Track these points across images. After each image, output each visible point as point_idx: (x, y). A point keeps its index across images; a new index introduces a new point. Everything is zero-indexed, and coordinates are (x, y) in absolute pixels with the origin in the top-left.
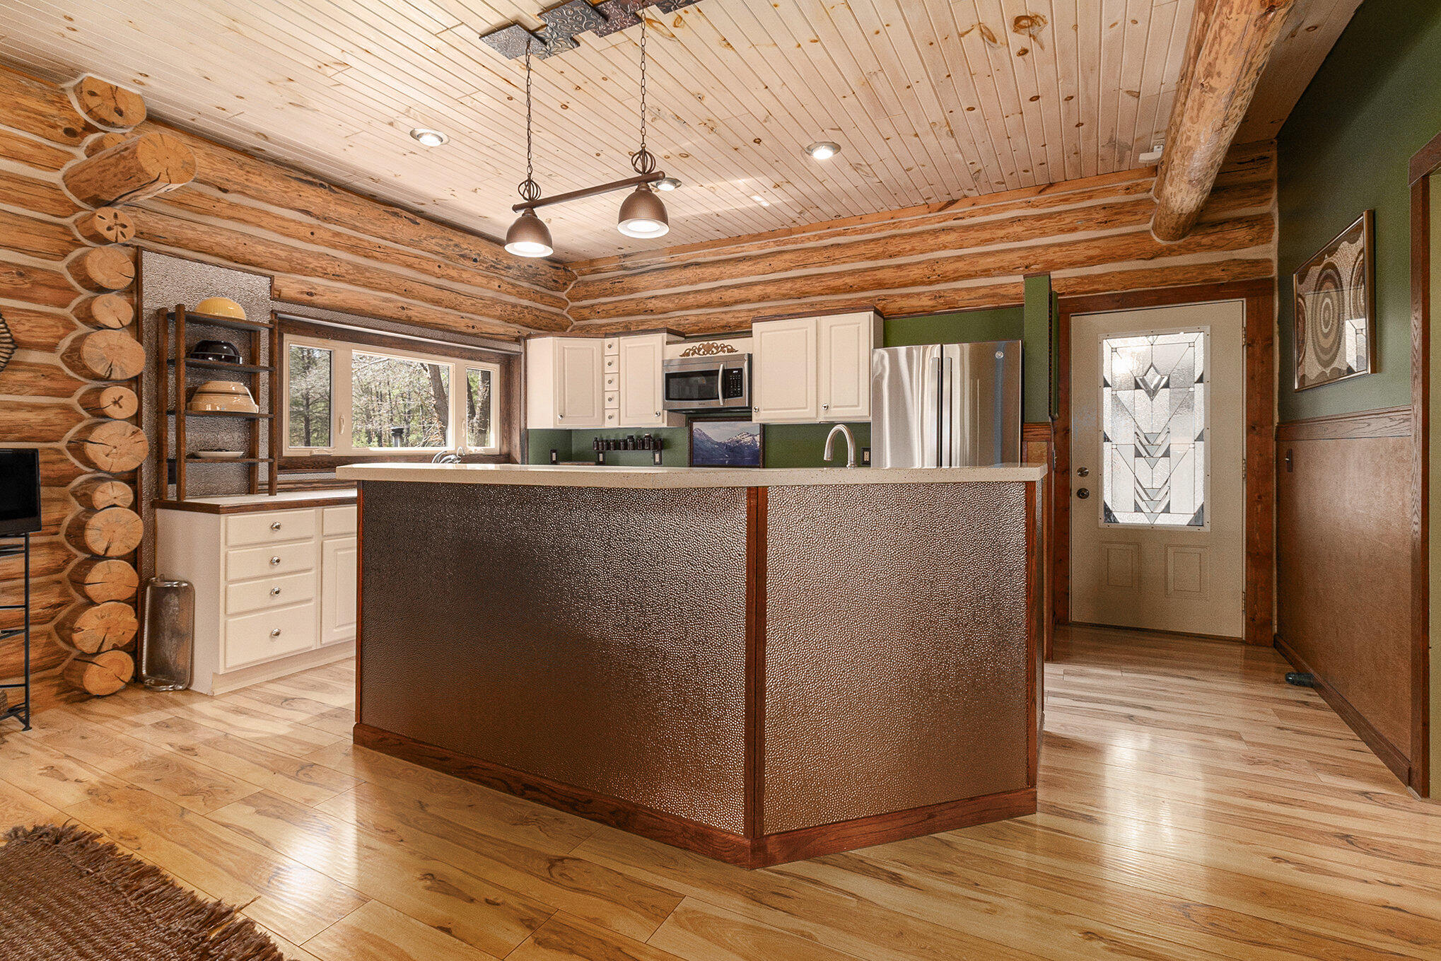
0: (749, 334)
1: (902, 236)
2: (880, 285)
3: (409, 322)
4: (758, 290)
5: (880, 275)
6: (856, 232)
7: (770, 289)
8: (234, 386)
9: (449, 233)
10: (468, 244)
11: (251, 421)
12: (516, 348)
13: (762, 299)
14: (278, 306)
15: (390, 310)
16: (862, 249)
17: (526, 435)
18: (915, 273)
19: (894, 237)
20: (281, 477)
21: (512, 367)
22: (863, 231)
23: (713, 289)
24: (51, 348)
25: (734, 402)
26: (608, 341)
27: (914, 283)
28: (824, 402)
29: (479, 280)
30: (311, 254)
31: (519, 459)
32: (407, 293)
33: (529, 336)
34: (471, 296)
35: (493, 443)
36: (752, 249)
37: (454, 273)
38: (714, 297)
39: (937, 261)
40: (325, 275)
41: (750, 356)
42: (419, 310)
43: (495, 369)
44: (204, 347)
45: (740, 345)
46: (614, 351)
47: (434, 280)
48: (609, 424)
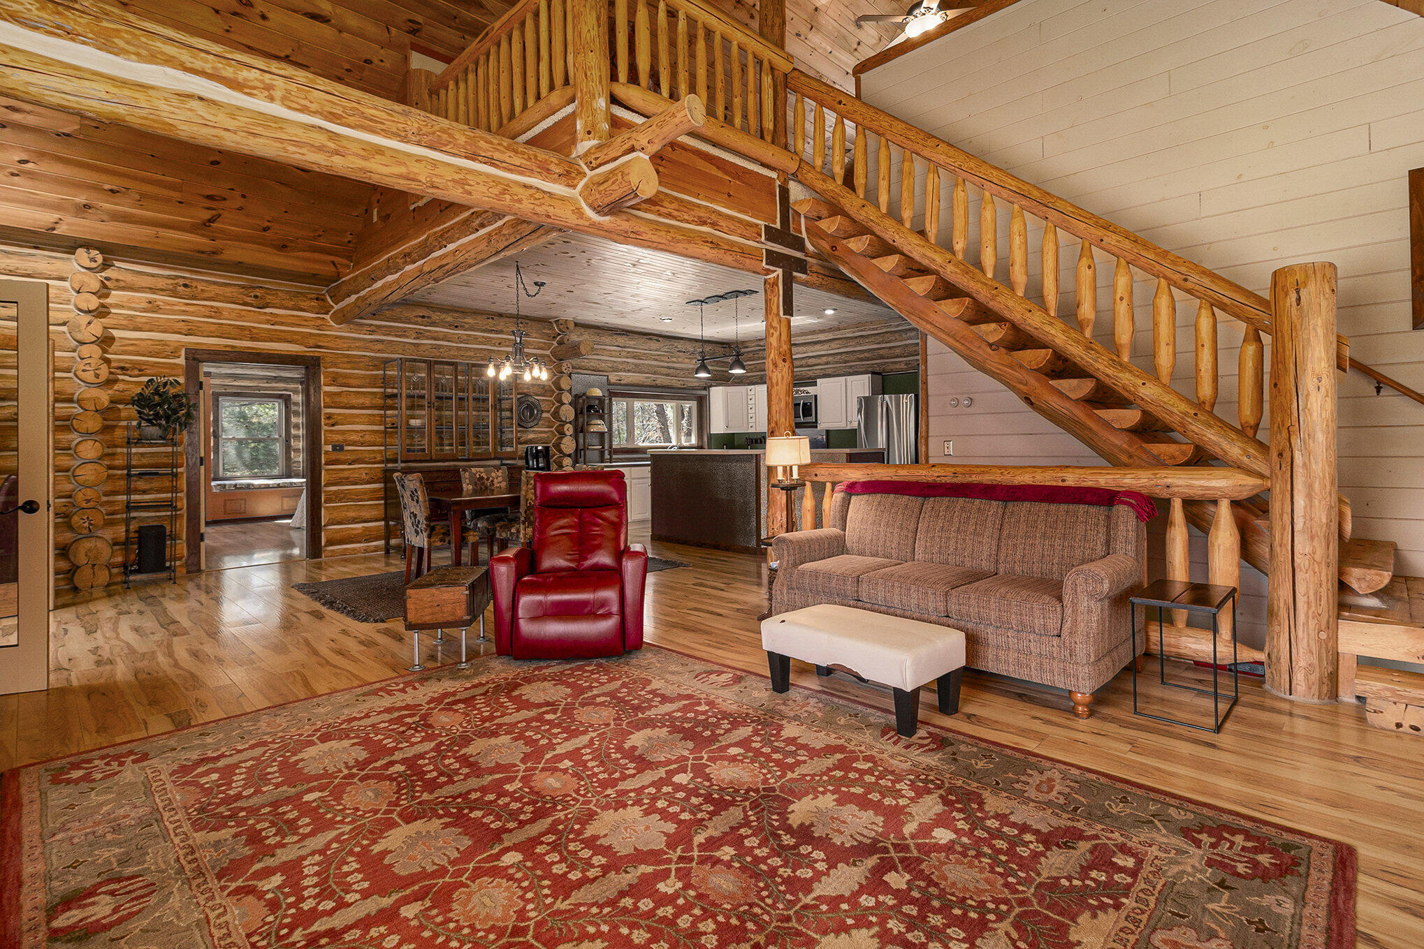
0: (815, 384)
1: (891, 332)
2: (882, 357)
3: (657, 386)
4: (824, 359)
5: (881, 352)
6: (870, 330)
7: (830, 359)
8: (599, 422)
9: (673, 342)
10: (680, 345)
11: (602, 434)
12: (704, 393)
13: (827, 363)
14: (610, 387)
15: (648, 382)
16: (873, 339)
17: (710, 436)
18: (898, 351)
19: (887, 332)
20: (614, 456)
21: (703, 404)
22: (873, 329)
23: (803, 358)
24: (548, 412)
25: (809, 419)
26: (750, 387)
27: (897, 357)
28: (849, 419)
29: (686, 360)
30: (619, 362)
31: (706, 446)
32: (655, 373)
33: (711, 386)
34: (682, 369)
35: (694, 441)
36: (822, 337)
37: (674, 360)
38: (803, 362)
39: (907, 345)
40: (625, 371)
41: (816, 396)
42: (662, 380)
43: (694, 404)
44: (590, 407)
45: (811, 390)
46: (753, 393)
47: (666, 364)
48: (751, 430)
